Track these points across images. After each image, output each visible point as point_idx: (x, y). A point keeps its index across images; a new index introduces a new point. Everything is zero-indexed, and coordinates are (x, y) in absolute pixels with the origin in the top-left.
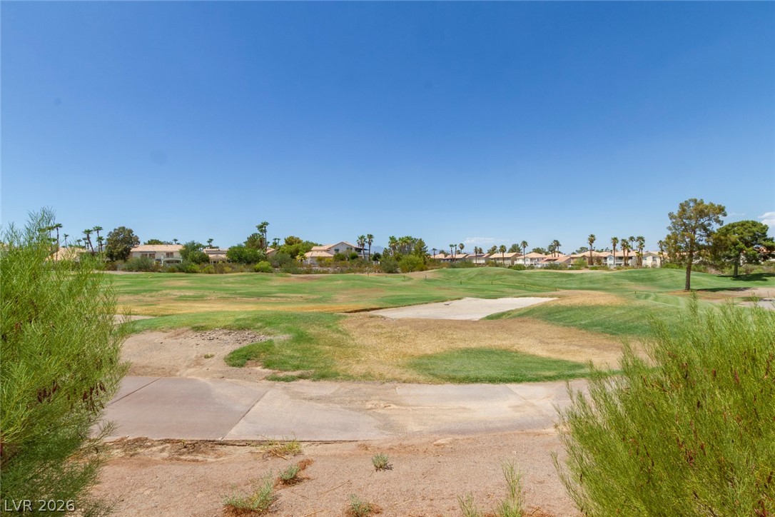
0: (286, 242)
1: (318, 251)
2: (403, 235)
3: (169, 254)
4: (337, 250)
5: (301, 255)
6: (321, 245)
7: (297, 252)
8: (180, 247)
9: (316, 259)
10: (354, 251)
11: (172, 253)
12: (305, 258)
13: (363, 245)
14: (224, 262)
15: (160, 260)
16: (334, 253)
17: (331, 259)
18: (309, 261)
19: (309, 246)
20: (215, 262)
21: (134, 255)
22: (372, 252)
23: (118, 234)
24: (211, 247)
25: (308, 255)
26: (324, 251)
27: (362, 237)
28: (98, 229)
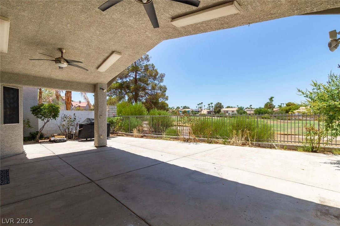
0: (287, 105)
1: (303, 109)
3: (233, 111)
5: (292, 111)
7: (290, 109)
8: (237, 109)
11: (234, 111)
12: (294, 113)
14: (253, 114)
15: (229, 114)
18: (296, 114)
19: (297, 107)
20: (249, 114)
21: (222, 112)
23: (217, 105)
24: (252, 108)
25: (296, 111)
28: (212, 103)
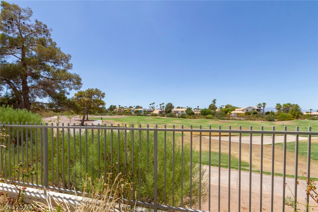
0: (226, 107)
1: (238, 110)
2: (286, 103)
3: (182, 112)
4: (247, 110)
5: (230, 112)
6: (240, 108)
8: (186, 109)
9: (236, 114)
10: (256, 110)
11: (183, 111)
12: (231, 114)
13: (260, 108)
14: (199, 115)
15: (179, 114)
16: (246, 111)
17: (244, 114)
18: (233, 115)
19: (234, 109)
20: (196, 115)
21: (172, 112)
22: (266, 111)
23: (168, 105)
24: (199, 109)
25: (233, 112)
26: (241, 110)
27: (260, 104)
28: (163, 104)
